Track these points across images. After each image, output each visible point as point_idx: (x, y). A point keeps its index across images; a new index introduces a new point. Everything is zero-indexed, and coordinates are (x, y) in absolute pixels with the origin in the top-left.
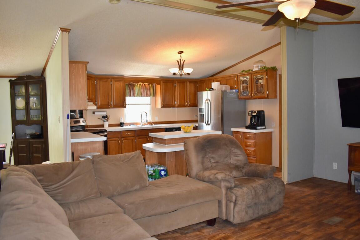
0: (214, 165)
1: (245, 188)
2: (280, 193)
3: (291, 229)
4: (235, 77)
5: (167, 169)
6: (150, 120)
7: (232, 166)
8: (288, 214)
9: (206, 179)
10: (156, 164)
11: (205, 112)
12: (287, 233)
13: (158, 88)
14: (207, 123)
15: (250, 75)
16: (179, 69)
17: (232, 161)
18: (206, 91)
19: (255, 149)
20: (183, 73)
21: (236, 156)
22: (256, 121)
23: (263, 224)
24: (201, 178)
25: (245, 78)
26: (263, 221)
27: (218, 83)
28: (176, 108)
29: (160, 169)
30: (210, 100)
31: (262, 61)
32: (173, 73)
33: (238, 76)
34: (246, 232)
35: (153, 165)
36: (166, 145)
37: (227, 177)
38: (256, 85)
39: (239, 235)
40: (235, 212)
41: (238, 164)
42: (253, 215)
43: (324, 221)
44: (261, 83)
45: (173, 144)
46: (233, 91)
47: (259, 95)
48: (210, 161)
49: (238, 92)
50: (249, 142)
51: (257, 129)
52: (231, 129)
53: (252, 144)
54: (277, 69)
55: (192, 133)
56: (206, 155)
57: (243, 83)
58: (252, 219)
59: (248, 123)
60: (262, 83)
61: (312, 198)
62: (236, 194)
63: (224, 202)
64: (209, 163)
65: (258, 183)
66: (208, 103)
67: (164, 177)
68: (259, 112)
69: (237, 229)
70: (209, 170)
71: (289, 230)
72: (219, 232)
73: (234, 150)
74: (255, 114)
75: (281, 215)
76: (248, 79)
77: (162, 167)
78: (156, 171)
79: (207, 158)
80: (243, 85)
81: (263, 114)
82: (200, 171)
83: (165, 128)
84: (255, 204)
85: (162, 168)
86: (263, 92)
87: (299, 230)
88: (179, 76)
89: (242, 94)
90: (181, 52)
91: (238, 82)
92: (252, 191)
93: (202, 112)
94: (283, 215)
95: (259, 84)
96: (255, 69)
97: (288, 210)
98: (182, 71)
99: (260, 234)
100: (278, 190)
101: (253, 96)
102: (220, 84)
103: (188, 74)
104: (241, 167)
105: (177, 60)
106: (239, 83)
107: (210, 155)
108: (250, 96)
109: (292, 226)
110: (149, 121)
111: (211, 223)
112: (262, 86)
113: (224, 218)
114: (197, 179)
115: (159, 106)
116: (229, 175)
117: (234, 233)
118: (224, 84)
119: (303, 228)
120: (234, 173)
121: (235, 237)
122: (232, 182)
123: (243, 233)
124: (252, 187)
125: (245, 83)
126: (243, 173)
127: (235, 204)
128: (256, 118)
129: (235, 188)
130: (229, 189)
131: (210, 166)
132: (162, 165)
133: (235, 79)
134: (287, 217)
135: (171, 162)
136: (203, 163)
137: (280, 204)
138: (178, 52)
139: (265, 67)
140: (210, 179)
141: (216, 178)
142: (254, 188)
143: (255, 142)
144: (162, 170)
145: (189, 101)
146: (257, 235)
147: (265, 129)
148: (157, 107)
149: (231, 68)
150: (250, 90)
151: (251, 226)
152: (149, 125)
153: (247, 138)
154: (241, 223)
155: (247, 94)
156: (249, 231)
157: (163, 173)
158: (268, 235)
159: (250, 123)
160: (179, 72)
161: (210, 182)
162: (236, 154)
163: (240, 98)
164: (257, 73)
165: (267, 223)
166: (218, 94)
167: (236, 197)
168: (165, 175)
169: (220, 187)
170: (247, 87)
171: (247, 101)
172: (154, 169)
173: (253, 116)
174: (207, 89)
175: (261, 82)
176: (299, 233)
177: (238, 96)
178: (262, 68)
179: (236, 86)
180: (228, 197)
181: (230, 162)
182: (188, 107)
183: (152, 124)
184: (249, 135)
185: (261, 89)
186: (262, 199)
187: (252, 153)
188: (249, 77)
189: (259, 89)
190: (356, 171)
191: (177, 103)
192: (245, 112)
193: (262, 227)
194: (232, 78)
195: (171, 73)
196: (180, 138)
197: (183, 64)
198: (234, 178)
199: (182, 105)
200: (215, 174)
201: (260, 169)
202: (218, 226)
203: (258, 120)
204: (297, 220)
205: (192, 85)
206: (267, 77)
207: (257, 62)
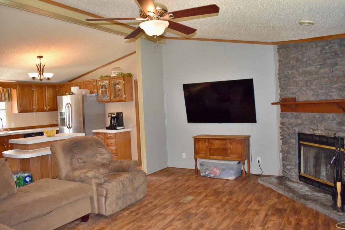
0: (82, 165)
1: (114, 182)
2: (143, 182)
3: (155, 212)
4: (94, 81)
5: (32, 175)
6: (6, 126)
7: (98, 164)
8: (151, 200)
9: (77, 179)
10: (18, 171)
11: (66, 116)
12: (152, 215)
13: (14, 93)
14: (68, 127)
15: (108, 80)
16: (38, 74)
17: (98, 160)
18: (66, 95)
19: (116, 148)
20: (43, 78)
21: (103, 155)
22: (116, 122)
23: (132, 212)
24: (72, 178)
25: (104, 83)
26: (132, 210)
27: (78, 87)
28: (35, 113)
29: (24, 176)
30: (70, 103)
31: (119, 67)
32: (33, 78)
33: (97, 81)
34: (118, 221)
35: (16, 173)
36: (30, 151)
37: (97, 174)
38: (114, 90)
39: (113, 225)
40: (107, 205)
41: (104, 162)
42: (123, 205)
43: (181, 201)
44: (118, 88)
45: (37, 148)
46: (93, 95)
47: (118, 99)
48: (78, 162)
49: (98, 96)
50: (110, 142)
51: (117, 129)
52: (92, 131)
53: (114, 144)
54: (133, 75)
55: (55, 137)
56: (74, 157)
57: (102, 87)
58: (121, 209)
59: (108, 124)
60: (120, 88)
61: (168, 184)
62: (106, 189)
63: (95, 198)
64: (77, 163)
65: (125, 177)
66: (68, 107)
67: (30, 183)
68: (118, 114)
69: (110, 220)
70: (79, 170)
71: (154, 213)
72: (93, 226)
73: (99, 149)
74: (115, 116)
75: (146, 202)
76: (106, 84)
77: (26, 173)
78: (20, 178)
79: (75, 159)
80: (102, 89)
81: (121, 115)
82: (70, 172)
83: (24, 134)
84: (124, 195)
85: (26, 175)
86: (121, 96)
87: (162, 212)
88: (39, 81)
89: (102, 98)
90: (40, 57)
91: (97, 86)
92: (120, 184)
93: (62, 116)
94: (148, 201)
95: (117, 89)
96: (113, 75)
97: (151, 197)
98: (42, 75)
99: (130, 221)
100: (141, 181)
101: (112, 99)
102: (80, 89)
103: (49, 79)
104: (107, 165)
105: (36, 65)
106: (98, 88)
107: (77, 156)
108: (109, 99)
109: (156, 209)
110: (4, 128)
111: (85, 219)
112: (119, 90)
113: (97, 213)
114: (67, 180)
115: (16, 111)
116: (98, 173)
117: (108, 224)
118: (84, 89)
119: (164, 210)
120: (102, 170)
121: (109, 227)
122: (101, 178)
123: (116, 223)
124: (120, 180)
125: (104, 88)
126: (109, 169)
127: (106, 197)
128: (116, 119)
129: (105, 184)
130: (99, 185)
131: (79, 166)
132: (26, 172)
133: (94, 84)
134: (151, 203)
135: (35, 168)
136: (71, 164)
137: (144, 193)
138: (38, 57)
139: (122, 74)
140: (81, 178)
141: (86, 176)
142: (121, 181)
143: (116, 141)
144: (26, 177)
145: (48, 106)
146: (128, 222)
147: (124, 129)
148: (13, 113)
149: (90, 74)
150: (108, 94)
151: (122, 215)
152: (4, 132)
153: (108, 139)
154: (112, 215)
155: (107, 97)
156: (120, 220)
157: (28, 179)
158: (138, 220)
159: (110, 124)
160: (39, 77)
161: (81, 180)
162: (102, 153)
163: (100, 102)
164: (114, 78)
165: (135, 210)
166: (79, 98)
167: (107, 191)
168: (30, 181)
169: (91, 185)
170: (106, 91)
171: (107, 104)
172: (18, 176)
173: (112, 118)
174: (67, 94)
175: (119, 86)
176: (162, 214)
177: (98, 100)
178: (120, 74)
179: (95, 90)
180: (99, 193)
181: (96, 161)
182: (48, 111)
183: (8, 131)
184: (109, 135)
185: (119, 93)
186: (129, 190)
187: (114, 151)
188: (107, 82)
189: (117, 93)
190: (200, 158)
191: (35, 107)
192: (104, 115)
193: (132, 215)
194: (91, 82)
195: (31, 78)
196: (43, 142)
197: (43, 69)
198: (103, 174)
199: (41, 110)
200: (85, 173)
201: (125, 164)
202: (91, 221)
203: (117, 121)
204: (159, 204)
205: (51, 90)
206: (124, 82)
207: (115, 69)
